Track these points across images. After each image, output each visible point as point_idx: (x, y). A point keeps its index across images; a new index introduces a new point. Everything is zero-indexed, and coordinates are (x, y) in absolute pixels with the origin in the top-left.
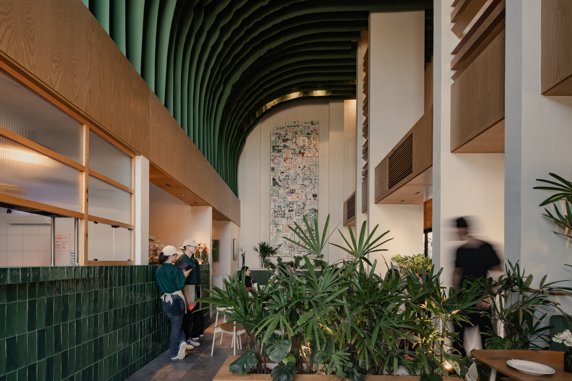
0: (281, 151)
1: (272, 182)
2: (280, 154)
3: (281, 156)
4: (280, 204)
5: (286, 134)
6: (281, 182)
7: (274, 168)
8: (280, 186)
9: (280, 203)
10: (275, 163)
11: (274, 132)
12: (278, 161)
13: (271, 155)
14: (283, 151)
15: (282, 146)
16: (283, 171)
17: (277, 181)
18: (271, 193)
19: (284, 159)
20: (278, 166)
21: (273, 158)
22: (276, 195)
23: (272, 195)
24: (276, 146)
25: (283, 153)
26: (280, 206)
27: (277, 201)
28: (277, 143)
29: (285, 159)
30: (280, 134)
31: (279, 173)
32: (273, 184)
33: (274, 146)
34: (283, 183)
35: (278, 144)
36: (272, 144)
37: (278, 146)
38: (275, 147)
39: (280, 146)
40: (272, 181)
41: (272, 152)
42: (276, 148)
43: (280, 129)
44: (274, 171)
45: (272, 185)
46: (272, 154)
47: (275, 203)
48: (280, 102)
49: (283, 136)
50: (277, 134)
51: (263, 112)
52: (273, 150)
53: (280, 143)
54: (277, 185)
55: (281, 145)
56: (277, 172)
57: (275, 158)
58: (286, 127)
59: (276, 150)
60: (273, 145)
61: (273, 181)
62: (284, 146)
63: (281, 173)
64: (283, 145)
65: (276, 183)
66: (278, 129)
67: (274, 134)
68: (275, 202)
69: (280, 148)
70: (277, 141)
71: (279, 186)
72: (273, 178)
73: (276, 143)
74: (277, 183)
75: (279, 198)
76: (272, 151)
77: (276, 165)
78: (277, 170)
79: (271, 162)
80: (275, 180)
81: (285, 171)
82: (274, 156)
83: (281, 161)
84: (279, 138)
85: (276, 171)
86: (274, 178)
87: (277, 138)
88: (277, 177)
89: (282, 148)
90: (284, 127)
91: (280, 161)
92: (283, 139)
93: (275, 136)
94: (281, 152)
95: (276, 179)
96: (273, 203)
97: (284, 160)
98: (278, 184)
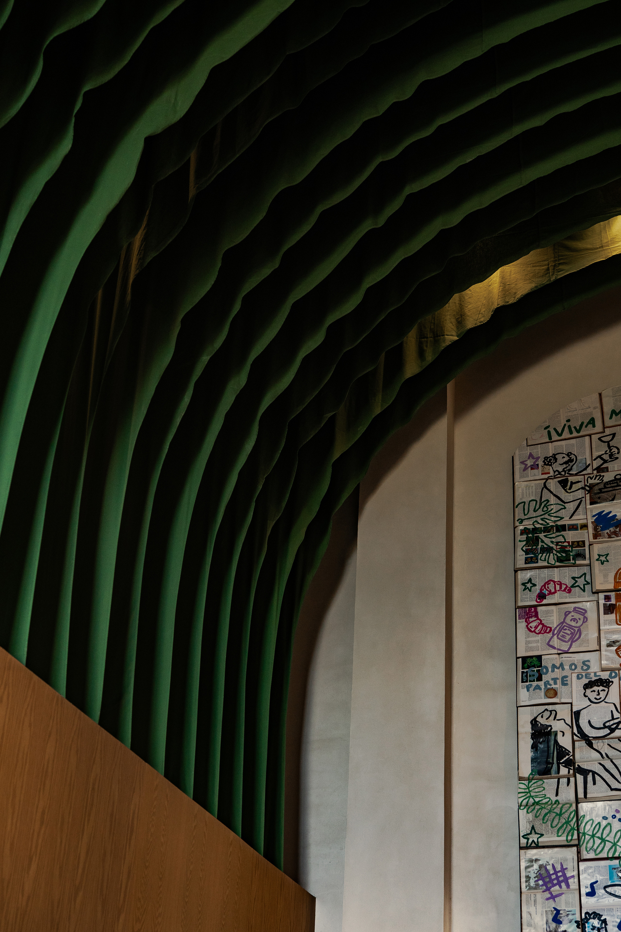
0: (581, 556)
1: (526, 754)
2: (576, 572)
3: (581, 582)
4: (589, 904)
5: (606, 457)
6: (590, 745)
7: (539, 658)
8: (585, 772)
9: (592, 893)
10: (546, 629)
11: (531, 455)
12: (567, 614)
13: (520, 582)
14: (597, 549)
15: (584, 526)
16: (605, 675)
17: (565, 741)
18: (525, 828)
19: (602, 596)
20: (565, 647)
21: (528, 600)
22: (562, 839)
23: (534, 837)
24: (547, 529)
25: (597, 565)
26: (597, 915)
27: (566, 880)
28: (555, 508)
29: (607, 598)
30: (571, 460)
31: (577, 686)
32: (533, 760)
33: (535, 530)
34: (605, 749)
35: (562, 513)
36: (521, 521)
37: (563, 528)
38: (542, 536)
39: (573, 527)
40: (526, 742)
41: (521, 563)
42: (546, 540)
43: (566, 434)
44: (540, 679)
45: (526, 769)
46: (523, 576)
47: (553, 897)
48: (545, 281)
49: (589, 470)
50: (549, 461)
51: (448, 343)
52: (527, 552)
53: (571, 507)
54: (564, 771)
55: (579, 519)
56: (558, 686)
57: (541, 596)
58: (607, 418)
59: (549, 550)
60: (528, 524)
61: (534, 747)
62: (596, 523)
63: (586, 687)
64: (590, 520)
65: (559, 757)
66: (553, 433)
67: (529, 463)
68: (555, 889)
69: (571, 536)
70: (553, 500)
71: (580, 778)
72: (534, 722)
73: (548, 513)
74: (562, 752)
75: (585, 855)
76: (521, 556)
77: (555, 642)
78: (558, 673)
79: (522, 625)
80: (550, 733)
81: (612, 670)
82: (537, 590)
83: (583, 612)
84: (564, 483)
85: (555, 680)
86: (542, 721)
87: (553, 485)
88: (564, 712)
89: (587, 535)
90: (592, 422)
91: (577, 616)
92: (592, 486)
93: (537, 474)
94: (584, 558)
95: (557, 726)
96: (540, 896)
97: (602, 602)
98: (570, 763)
